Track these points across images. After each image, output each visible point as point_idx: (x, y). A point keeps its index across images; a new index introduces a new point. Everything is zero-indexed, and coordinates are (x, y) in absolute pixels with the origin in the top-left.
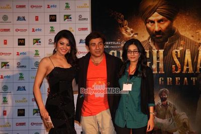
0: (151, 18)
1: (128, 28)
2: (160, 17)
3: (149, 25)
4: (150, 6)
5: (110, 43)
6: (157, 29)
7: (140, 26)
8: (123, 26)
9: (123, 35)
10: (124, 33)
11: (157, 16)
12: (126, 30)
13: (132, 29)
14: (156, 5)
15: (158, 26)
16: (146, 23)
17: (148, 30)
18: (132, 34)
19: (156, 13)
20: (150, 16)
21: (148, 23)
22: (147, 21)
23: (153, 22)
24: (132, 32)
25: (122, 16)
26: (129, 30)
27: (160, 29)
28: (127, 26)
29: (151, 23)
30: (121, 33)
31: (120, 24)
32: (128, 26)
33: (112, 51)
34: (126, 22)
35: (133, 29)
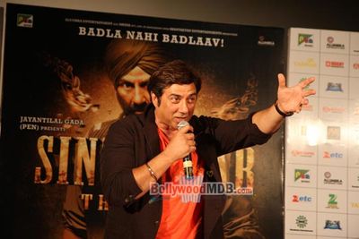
0: (127, 78)
1: (81, 93)
2: (146, 77)
3: (123, 91)
4: (127, 54)
5: (40, 120)
6: (138, 99)
7: (104, 89)
8: (70, 88)
9: (69, 106)
10: (71, 102)
11: (140, 74)
12: (76, 95)
13: (87, 96)
14: (139, 53)
15: (140, 93)
16: (117, 85)
17: (121, 99)
18: (88, 106)
19: (137, 69)
20: (126, 73)
21: (122, 85)
22: (118, 83)
23: (131, 85)
24: (88, 101)
25: (70, 68)
26: (82, 97)
27: (144, 100)
28: (78, 89)
29: (127, 86)
30: (65, 101)
31: (65, 84)
32: (81, 89)
33: (44, 137)
34: (76, 80)
35: (91, 95)
